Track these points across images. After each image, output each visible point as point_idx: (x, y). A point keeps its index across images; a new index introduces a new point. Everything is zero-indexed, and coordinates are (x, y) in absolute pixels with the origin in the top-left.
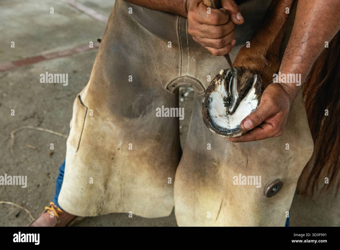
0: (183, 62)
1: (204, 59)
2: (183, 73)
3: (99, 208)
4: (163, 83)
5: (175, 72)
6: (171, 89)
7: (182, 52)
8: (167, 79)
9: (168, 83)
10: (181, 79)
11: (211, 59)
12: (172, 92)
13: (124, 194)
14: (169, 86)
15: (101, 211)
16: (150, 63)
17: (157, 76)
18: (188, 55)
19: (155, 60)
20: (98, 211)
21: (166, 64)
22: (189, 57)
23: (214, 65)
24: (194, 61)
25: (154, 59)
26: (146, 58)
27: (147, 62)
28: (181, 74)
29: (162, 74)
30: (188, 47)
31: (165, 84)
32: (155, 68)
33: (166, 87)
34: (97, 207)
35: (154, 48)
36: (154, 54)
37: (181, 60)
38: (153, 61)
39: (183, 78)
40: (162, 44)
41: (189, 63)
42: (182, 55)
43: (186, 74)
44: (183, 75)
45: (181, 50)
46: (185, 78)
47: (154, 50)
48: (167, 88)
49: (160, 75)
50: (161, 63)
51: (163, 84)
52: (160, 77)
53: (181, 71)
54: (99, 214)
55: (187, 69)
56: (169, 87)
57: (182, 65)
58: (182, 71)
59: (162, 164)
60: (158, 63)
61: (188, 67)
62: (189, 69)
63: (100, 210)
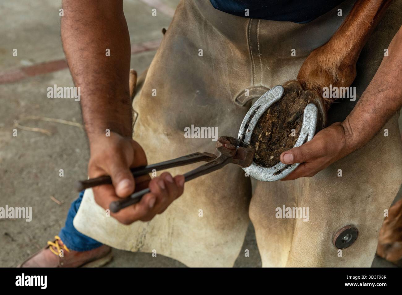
0: (255, 70)
1: (281, 66)
2: (256, 82)
3: (139, 242)
4: (232, 93)
5: (247, 80)
6: (241, 102)
7: (253, 59)
8: (237, 89)
9: (237, 94)
10: (254, 90)
11: (289, 66)
12: (242, 106)
13: (172, 233)
14: (239, 97)
15: (142, 247)
16: (218, 68)
17: (225, 84)
18: (260, 63)
19: (225, 64)
20: (138, 245)
21: (237, 70)
22: (261, 64)
23: (294, 73)
24: (269, 70)
25: (223, 62)
26: (214, 60)
27: (215, 66)
28: (253, 84)
29: (232, 82)
30: (259, 53)
31: (234, 96)
32: (224, 74)
33: (234, 99)
34: (137, 241)
35: (223, 50)
36: (224, 57)
37: (253, 68)
38: (222, 65)
39: (256, 88)
40: (231, 46)
41: (263, 71)
42: (254, 63)
43: (260, 83)
44: (256, 85)
45: (251, 57)
46: (258, 88)
47: (223, 53)
48: (236, 100)
49: (229, 84)
50: (232, 68)
51: (232, 95)
52: (229, 85)
53: (253, 80)
54: (139, 249)
55: (261, 78)
56: (239, 99)
57: (254, 74)
58: (255, 80)
59: (224, 197)
60: (227, 68)
61: (262, 76)
62: (263, 78)
63: (140, 245)
